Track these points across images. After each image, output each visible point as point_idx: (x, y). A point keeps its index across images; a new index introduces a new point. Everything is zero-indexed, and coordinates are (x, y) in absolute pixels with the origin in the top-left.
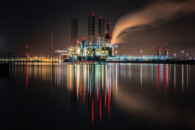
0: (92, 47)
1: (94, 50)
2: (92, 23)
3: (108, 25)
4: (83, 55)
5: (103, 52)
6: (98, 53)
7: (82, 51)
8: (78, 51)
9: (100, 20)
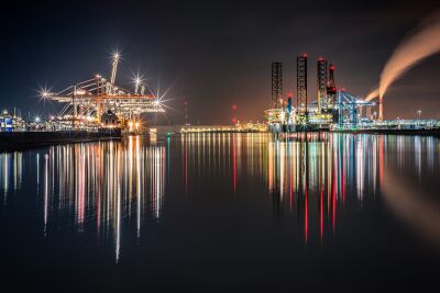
0: (303, 109)
1: (307, 113)
2: (303, 69)
3: (332, 71)
4: (290, 122)
5: (323, 116)
6: (314, 120)
7: (287, 116)
8: (282, 116)
9: (319, 63)
